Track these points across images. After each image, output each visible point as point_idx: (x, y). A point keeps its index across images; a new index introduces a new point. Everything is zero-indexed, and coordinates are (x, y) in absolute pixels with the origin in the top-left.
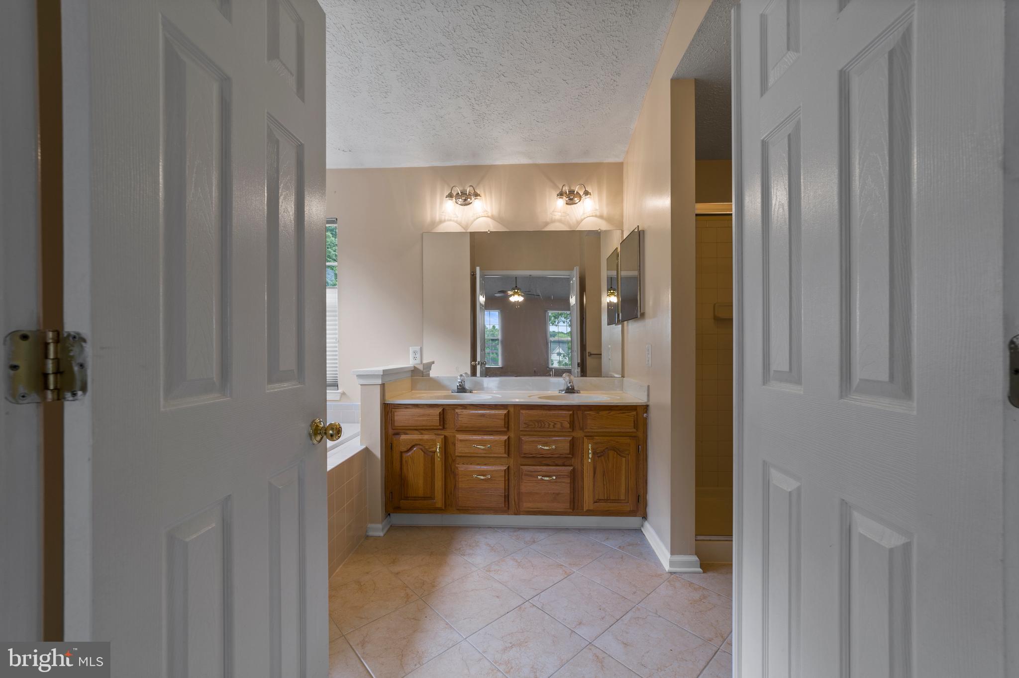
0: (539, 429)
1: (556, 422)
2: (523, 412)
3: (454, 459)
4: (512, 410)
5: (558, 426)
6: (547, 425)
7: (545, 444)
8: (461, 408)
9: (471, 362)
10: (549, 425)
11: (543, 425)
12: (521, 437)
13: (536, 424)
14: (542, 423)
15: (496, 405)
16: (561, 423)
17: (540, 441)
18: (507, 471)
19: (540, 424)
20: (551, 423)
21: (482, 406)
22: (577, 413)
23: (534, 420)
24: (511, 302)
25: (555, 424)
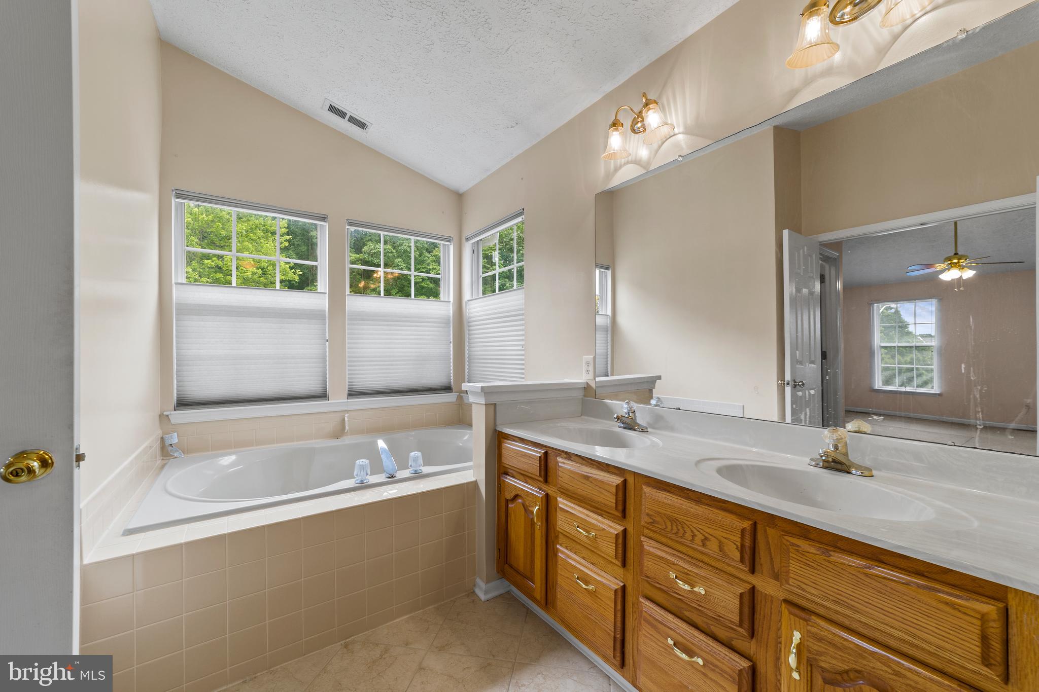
0: (673, 536)
1: (710, 537)
2: (647, 490)
3: (557, 534)
4: (631, 480)
5: (713, 545)
6: (688, 535)
7: (686, 577)
8: (565, 456)
9: (778, 381)
10: (694, 536)
11: (682, 531)
12: (643, 538)
13: (669, 524)
14: (680, 528)
15: (608, 465)
16: (720, 542)
17: (674, 564)
18: (620, 593)
19: (675, 528)
20: (697, 533)
21: (589, 461)
22: (765, 531)
23: (665, 515)
24: (942, 282)
25: (706, 538)
